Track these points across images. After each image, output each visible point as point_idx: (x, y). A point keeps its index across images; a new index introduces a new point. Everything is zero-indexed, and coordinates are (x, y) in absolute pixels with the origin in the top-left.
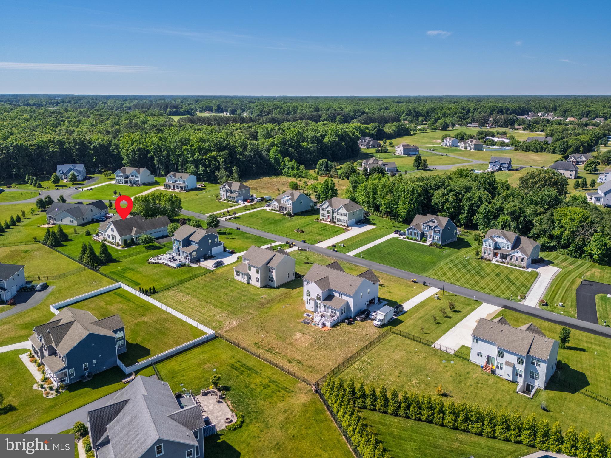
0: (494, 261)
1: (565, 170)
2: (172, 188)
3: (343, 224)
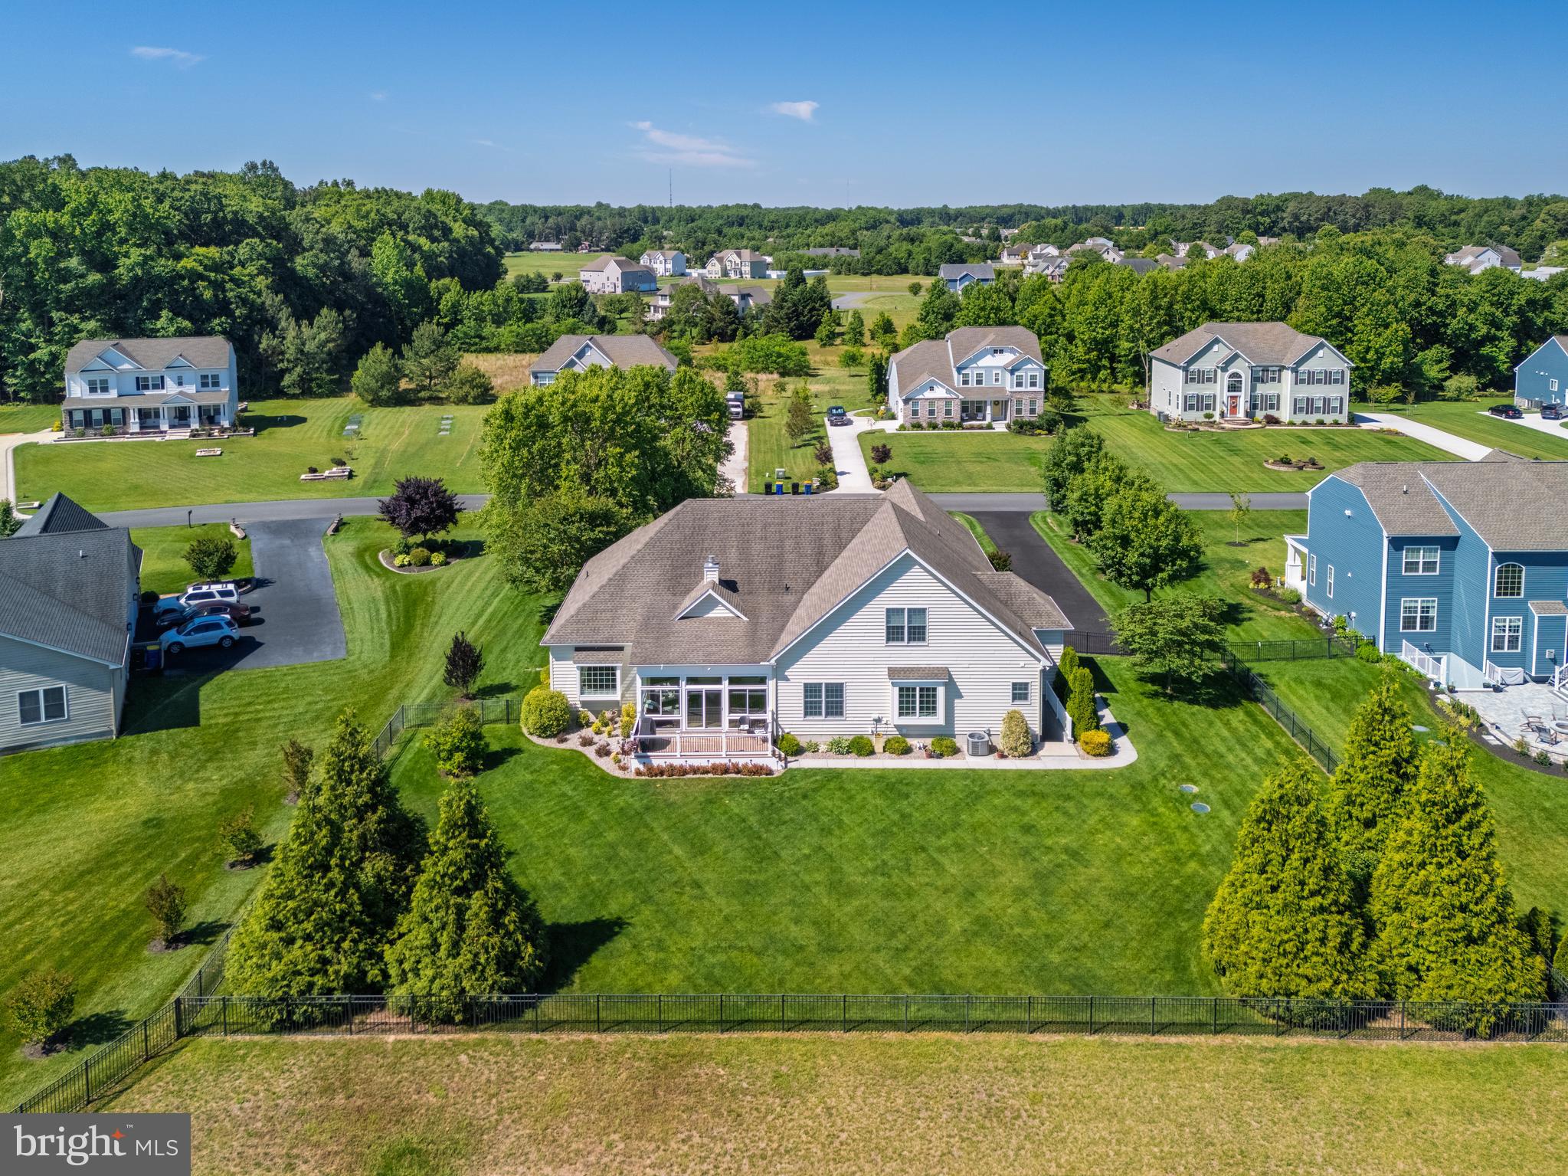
2: (135, 427)
3: (1328, 418)
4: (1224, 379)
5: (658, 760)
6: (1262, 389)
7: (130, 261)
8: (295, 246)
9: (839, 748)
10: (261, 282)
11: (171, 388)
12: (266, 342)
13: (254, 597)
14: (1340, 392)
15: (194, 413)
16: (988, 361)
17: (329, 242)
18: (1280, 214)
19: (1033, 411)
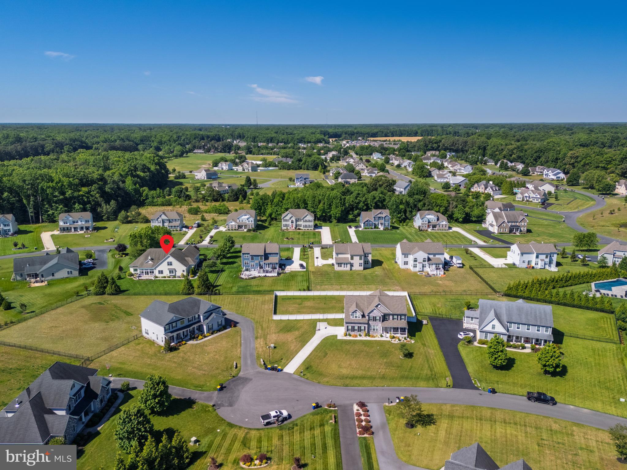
0: (429, 230)
1: (351, 179)
2: (73, 231)
3: (309, 229)
4: (290, 221)
5: (140, 278)
6: (298, 223)
7: (69, 193)
8: (106, 183)
9: (162, 277)
10: (98, 195)
11: (80, 223)
12: (99, 210)
13: (95, 261)
14: (312, 224)
15: (84, 228)
16: (244, 217)
17: (114, 182)
19: (252, 227)
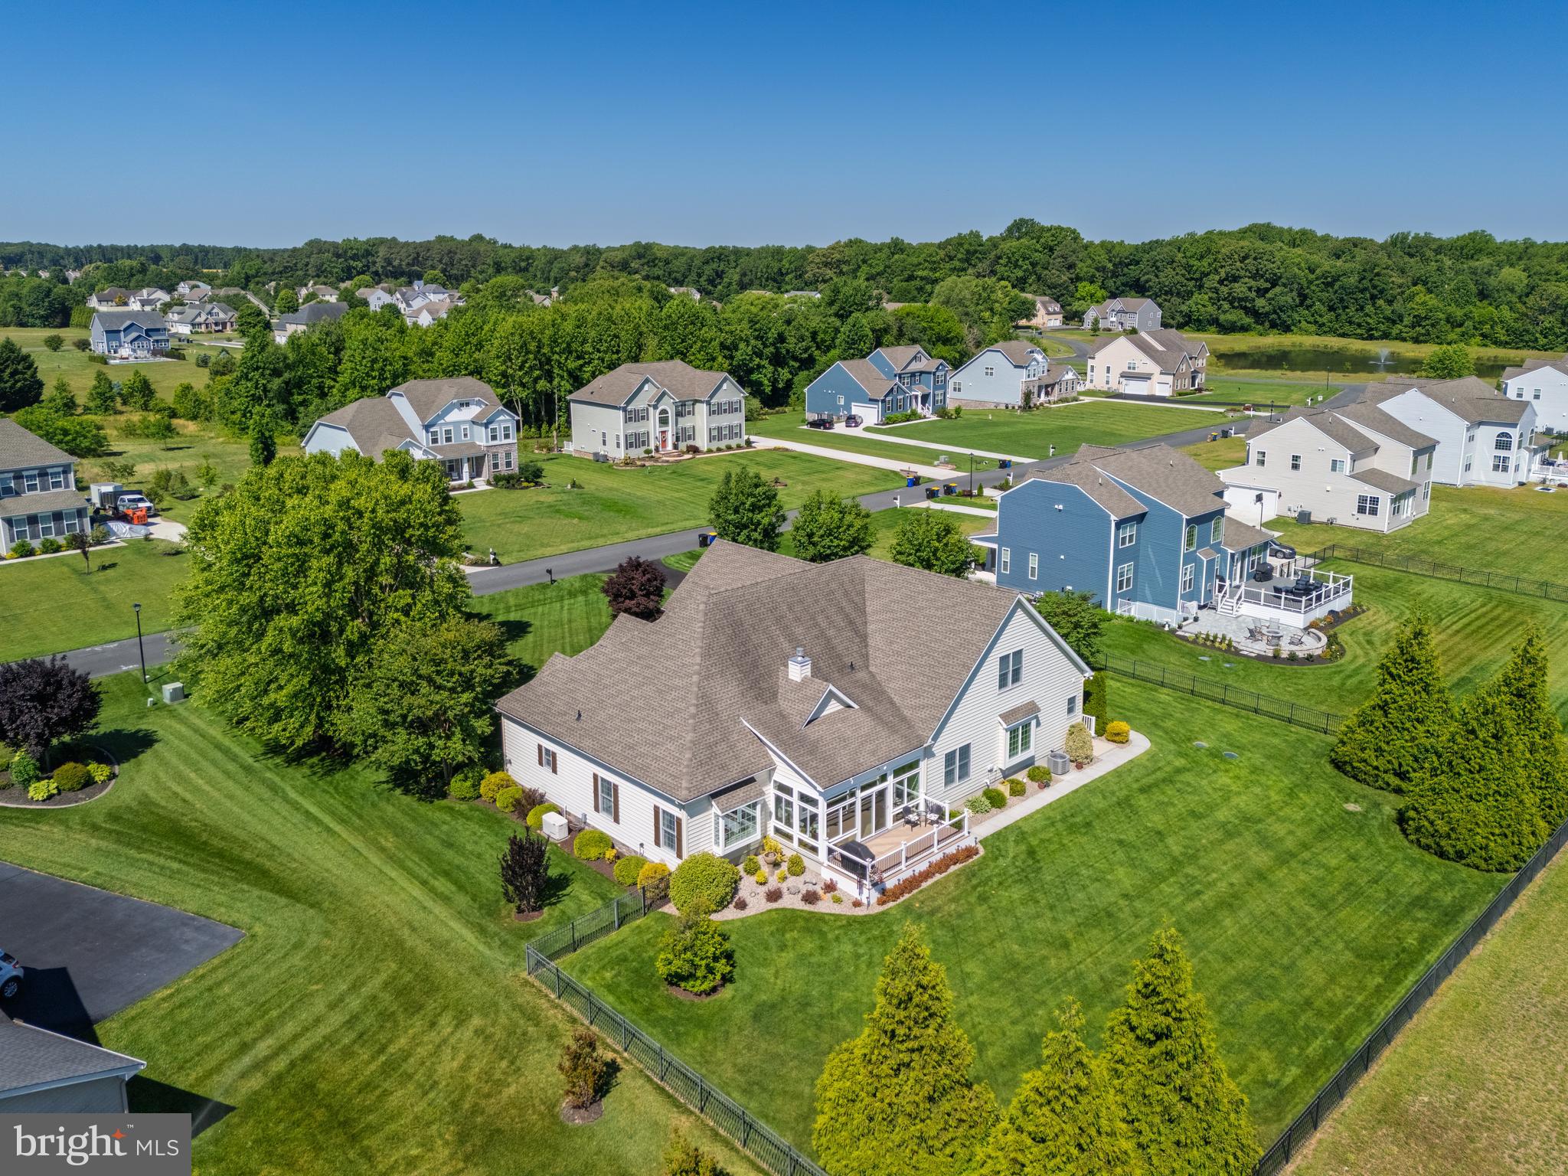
3: (733, 443)
4: (654, 416)
6: (681, 423)
14: (738, 419)
16: (455, 416)
18: (370, 259)
19: (508, 464)
